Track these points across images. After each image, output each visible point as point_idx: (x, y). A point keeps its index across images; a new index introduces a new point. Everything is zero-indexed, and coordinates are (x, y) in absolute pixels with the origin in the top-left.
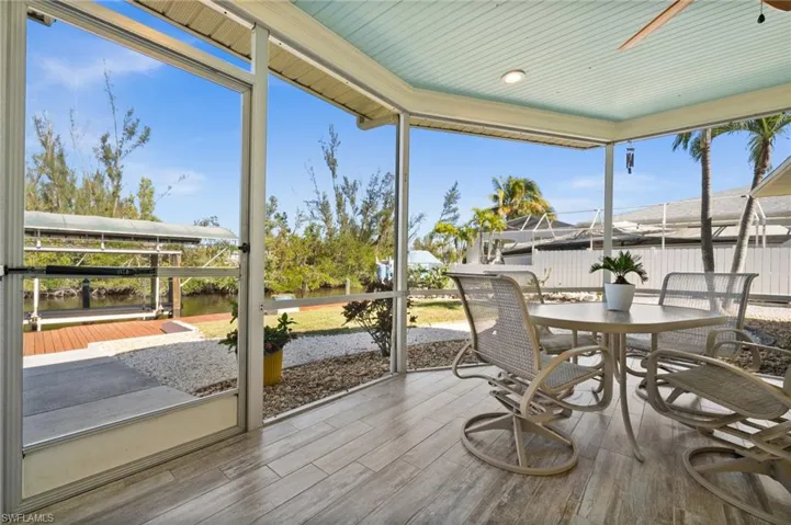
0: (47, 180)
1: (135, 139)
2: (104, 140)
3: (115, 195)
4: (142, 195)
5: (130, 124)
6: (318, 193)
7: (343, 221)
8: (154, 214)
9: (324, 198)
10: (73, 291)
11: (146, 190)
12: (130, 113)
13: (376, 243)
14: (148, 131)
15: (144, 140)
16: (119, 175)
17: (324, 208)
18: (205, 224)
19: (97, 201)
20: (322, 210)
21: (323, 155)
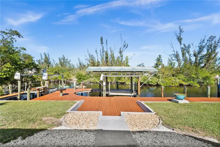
0: (111, 59)
1: (125, 47)
2: (120, 49)
3: (122, 60)
4: (126, 60)
5: (124, 44)
6: (174, 51)
7: (185, 60)
8: (128, 64)
9: (177, 53)
10: (115, 82)
11: (127, 59)
12: (125, 42)
13: (203, 67)
14: (127, 45)
15: (127, 47)
16: (122, 56)
17: (177, 56)
18: (140, 66)
19: (119, 62)
20: (176, 57)
21: (176, 38)
